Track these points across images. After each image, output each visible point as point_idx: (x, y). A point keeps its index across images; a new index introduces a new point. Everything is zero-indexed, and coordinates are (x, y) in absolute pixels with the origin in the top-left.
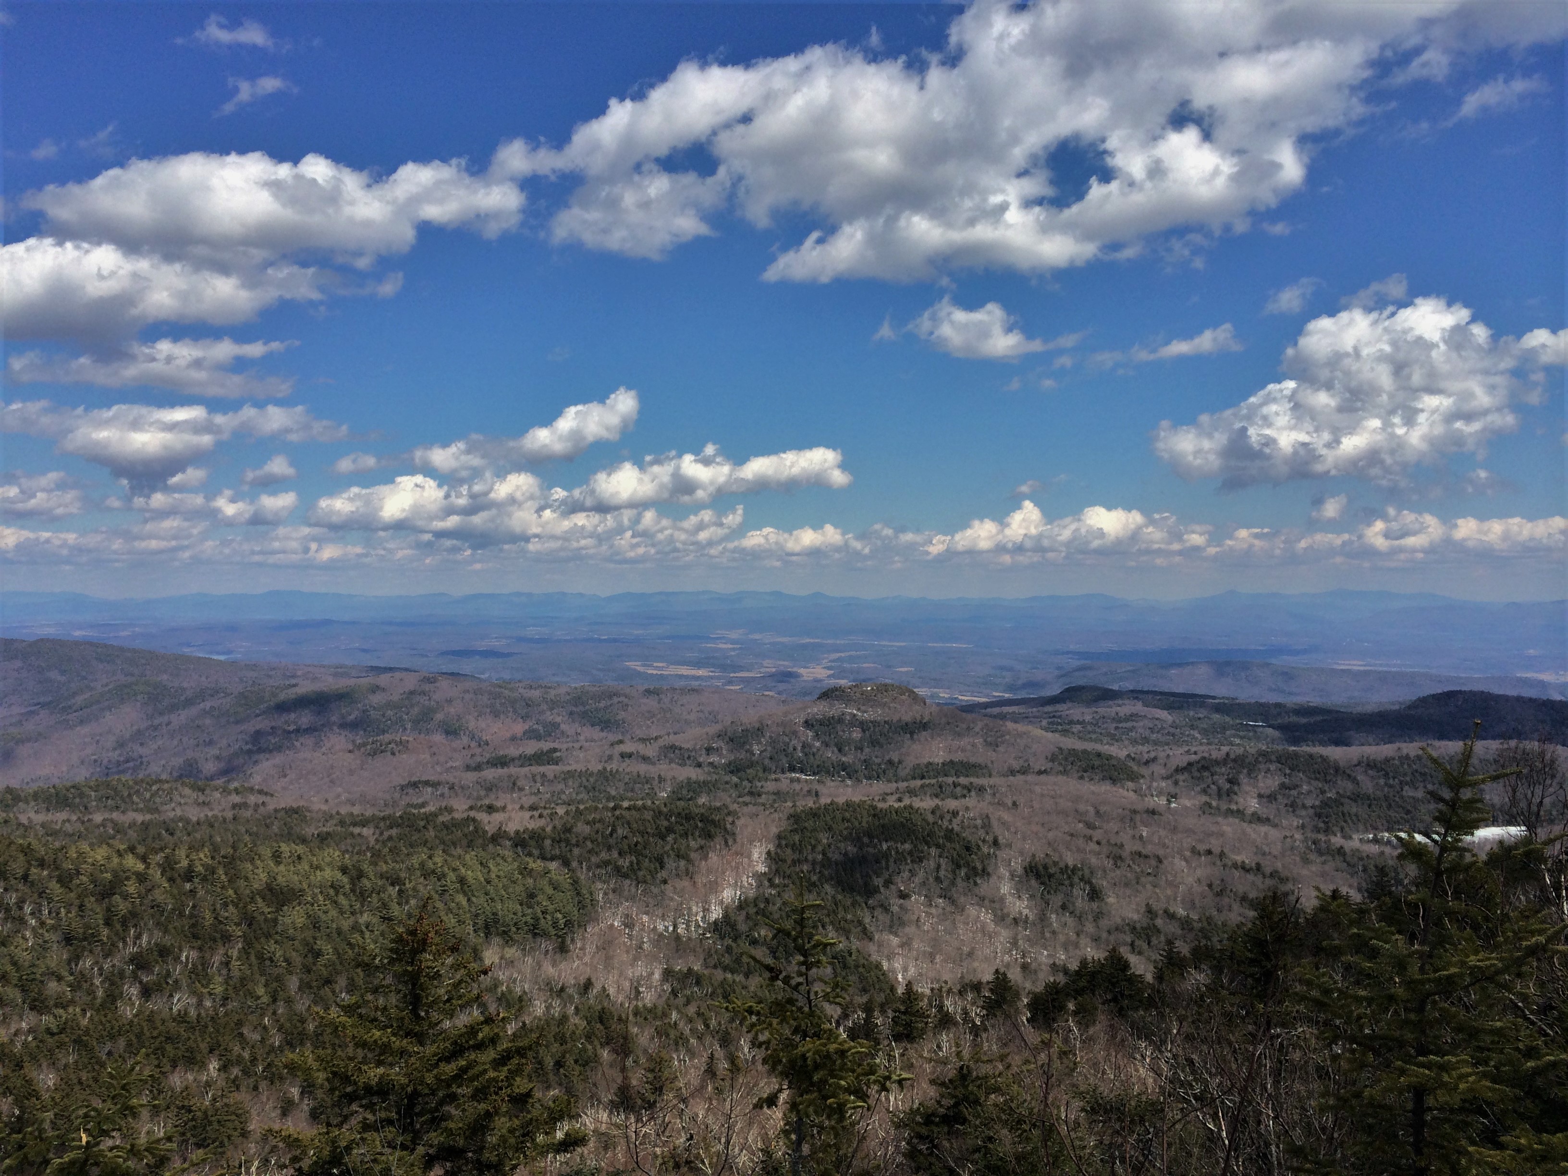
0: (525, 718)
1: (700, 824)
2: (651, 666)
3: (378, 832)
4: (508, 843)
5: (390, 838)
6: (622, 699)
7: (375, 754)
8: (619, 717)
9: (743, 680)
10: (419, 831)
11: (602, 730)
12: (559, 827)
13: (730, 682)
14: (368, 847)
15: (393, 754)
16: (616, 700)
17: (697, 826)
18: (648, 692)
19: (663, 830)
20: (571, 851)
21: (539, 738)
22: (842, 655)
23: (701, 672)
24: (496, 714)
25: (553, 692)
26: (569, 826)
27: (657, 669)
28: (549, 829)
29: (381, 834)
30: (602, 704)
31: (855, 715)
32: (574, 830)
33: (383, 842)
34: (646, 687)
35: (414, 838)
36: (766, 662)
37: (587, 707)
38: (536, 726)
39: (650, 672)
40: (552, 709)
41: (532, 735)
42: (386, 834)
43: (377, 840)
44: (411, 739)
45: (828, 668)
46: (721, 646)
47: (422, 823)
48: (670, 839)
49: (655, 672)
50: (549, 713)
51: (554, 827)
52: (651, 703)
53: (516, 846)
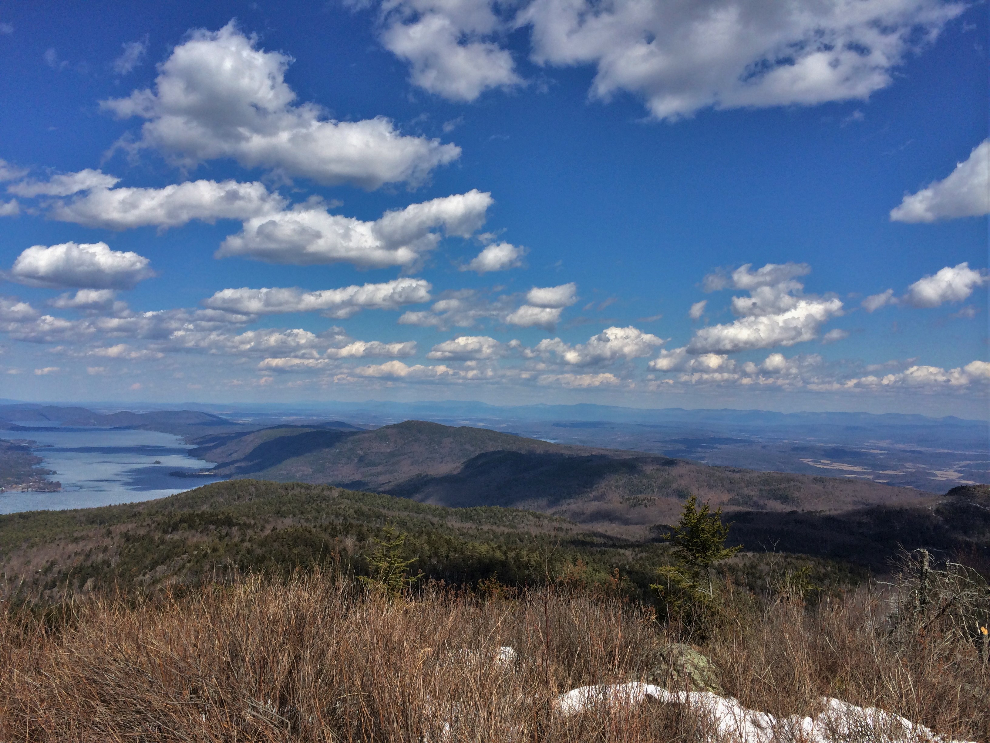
0: (729, 491)
1: (849, 575)
2: (817, 462)
3: (634, 553)
4: (714, 571)
5: (641, 558)
6: (797, 483)
7: (635, 505)
8: (795, 495)
9: (889, 476)
10: (658, 556)
11: (782, 503)
12: (748, 564)
13: (879, 477)
14: (628, 562)
15: (646, 506)
16: (792, 483)
17: (847, 576)
18: (816, 480)
19: (821, 575)
20: (755, 581)
21: (738, 504)
22: (971, 463)
23: (856, 469)
24: (710, 487)
25: (748, 476)
26: (754, 564)
27: (825, 464)
28: (741, 565)
29: (636, 555)
30: (783, 486)
31: (978, 508)
32: (759, 568)
33: (637, 561)
34: (815, 476)
35: (655, 560)
36: (907, 465)
37: (772, 487)
38: (737, 497)
39: (818, 466)
40: (747, 486)
41: (734, 502)
42: (639, 555)
43: (633, 559)
44: (656, 498)
45: (959, 472)
46: (872, 451)
47: (660, 552)
48: (827, 582)
49: (822, 467)
50: (745, 489)
51: (745, 565)
52: (818, 487)
53: (719, 573)
